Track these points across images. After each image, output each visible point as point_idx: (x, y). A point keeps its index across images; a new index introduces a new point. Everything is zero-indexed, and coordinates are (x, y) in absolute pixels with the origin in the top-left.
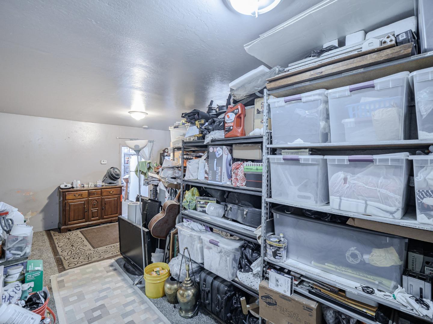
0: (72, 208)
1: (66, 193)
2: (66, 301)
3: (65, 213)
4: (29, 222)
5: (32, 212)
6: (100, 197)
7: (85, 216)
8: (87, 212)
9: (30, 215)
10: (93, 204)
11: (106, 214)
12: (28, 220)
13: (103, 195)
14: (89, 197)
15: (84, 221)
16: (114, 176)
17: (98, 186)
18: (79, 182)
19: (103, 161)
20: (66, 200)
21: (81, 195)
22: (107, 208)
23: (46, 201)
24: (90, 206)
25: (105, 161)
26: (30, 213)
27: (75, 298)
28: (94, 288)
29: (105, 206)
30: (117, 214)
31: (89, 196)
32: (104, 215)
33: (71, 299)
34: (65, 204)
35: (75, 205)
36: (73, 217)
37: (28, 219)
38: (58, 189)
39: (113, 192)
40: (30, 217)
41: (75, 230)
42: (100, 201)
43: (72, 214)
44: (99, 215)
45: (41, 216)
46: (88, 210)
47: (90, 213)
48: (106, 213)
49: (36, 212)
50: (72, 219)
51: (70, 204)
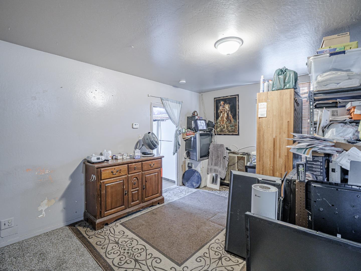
0: (109, 190)
1: (102, 169)
3: (100, 199)
4: (44, 216)
5: (49, 200)
6: (140, 173)
7: (125, 201)
8: (126, 195)
9: (46, 205)
10: (132, 183)
11: (147, 196)
12: (44, 213)
13: (144, 169)
14: (129, 174)
15: (124, 209)
16: (154, 144)
17: (136, 157)
18: (110, 152)
19: (135, 125)
20: (101, 180)
21: (119, 171)
22: (147, 187)
23: (67, 182)
24: (130, 187)
25: (137, 124)
26: (46, 201)
29: (146, 184)
30: (157, 194)
31: (128, 171)
32: (145, 197)
34: (100, 186)
35: (112, 187)
36: (110, 204)
37: (43, 211)
38: (84, 163)
39: (153, 165)
40: (46, 207)
41: (113, 223)
42: (141, 177)
43: (109, 200)
44: (140, 197)
45: (61, 205)
46: (128, 192)
47: (130, 196)
48: (147, 194)
49: (54, 199)
50: (109, 207)
51: (106, 185)
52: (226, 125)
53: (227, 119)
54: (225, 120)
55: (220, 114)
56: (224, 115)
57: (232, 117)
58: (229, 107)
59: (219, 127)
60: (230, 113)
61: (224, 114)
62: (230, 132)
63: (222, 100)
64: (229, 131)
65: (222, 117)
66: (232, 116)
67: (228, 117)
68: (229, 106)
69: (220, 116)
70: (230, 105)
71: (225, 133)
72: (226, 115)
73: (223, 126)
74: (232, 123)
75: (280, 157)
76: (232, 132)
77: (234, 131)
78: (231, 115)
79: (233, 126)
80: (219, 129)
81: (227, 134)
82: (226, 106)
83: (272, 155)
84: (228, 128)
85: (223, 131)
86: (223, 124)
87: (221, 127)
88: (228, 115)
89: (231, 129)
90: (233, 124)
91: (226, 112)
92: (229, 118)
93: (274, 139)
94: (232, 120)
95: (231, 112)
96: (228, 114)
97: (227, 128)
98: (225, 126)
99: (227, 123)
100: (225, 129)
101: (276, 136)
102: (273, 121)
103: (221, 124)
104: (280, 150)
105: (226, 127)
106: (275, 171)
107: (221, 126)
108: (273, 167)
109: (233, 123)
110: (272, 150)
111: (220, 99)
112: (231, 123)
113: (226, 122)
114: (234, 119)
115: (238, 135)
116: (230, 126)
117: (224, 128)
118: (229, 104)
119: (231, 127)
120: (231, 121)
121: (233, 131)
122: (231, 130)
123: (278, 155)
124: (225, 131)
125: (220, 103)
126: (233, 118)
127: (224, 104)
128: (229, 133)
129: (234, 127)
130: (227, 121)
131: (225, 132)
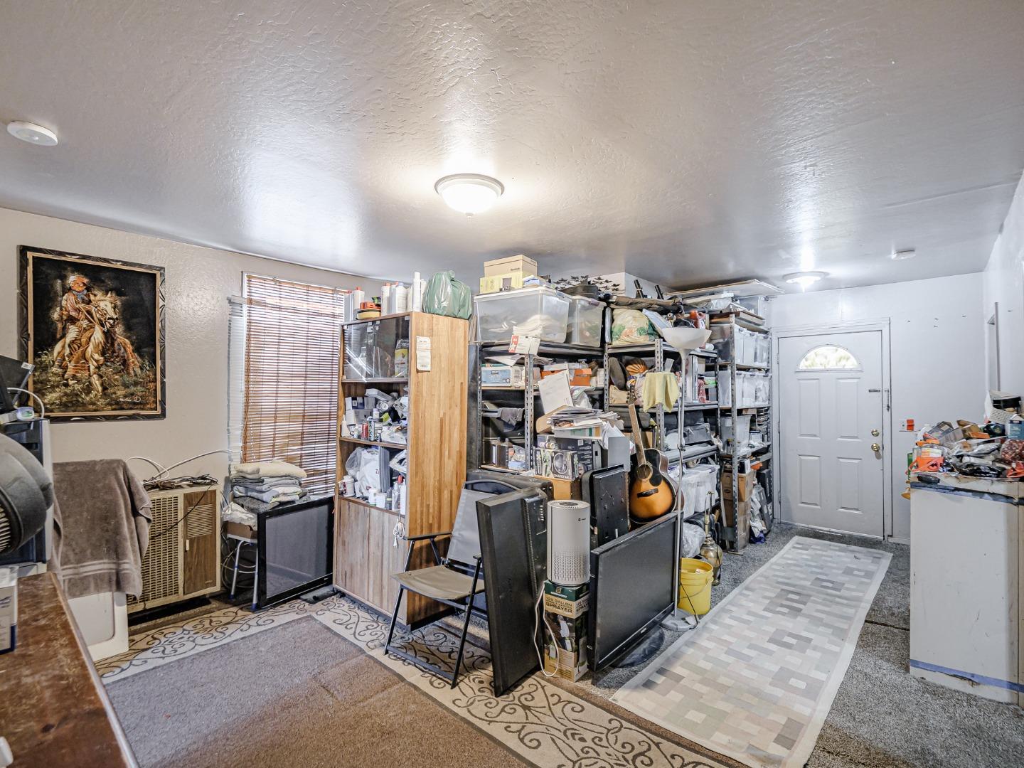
2: (812, 691)
27: (793, 682)
28: (747, 673)
33: (802, 685)
52: (101, 376)
53: (103, 354)
54: (96, 356)
55: (64, 329)
56: (88, 334)
57: (130, 348)
58: (115, 307)
59: (53, 387)
60: (119, 330)
61: (85, 330)
62: (122, 409)
63: (78, 268)
64: (117, 403)
65: (73, 342)
66: (132, 345)
67: (113, 345)
68: (118, 303)
69: (64, 336)
70: (123, 298)
71: (95, 410)
72: (98, 335)
73: (79, 381)
74: (132, 372)
75: (449, 457)
76: (131, 409)
77: (140, 403)
78: (127, 341)
79: (136, 384)
80: (54, 395)
81: (104, 416)
82: (97, 298)
83: (438, 456)
84: (110, 391)
85: (84, 404)
86: (83, 375)
87: (66, 385)
88: (113, 340)
89: (125, 396)
90: (136, 375)
91: (102, 325)
92: (114, 352)
93: (442, 421)
94: (134, 360)
95: (129, 328)
96: (109, 335)
97: (105, 389)
98: (96, 381)
99: (103, 369)
100: (92, 396)
101: (444, 414)
102: (440, 381)
103: (70, 373)
104: (449, 441)
105: (100, 389)
106: (442, 487)
107: (71, 382)
108: (440, 481)
109: (138, 371)
110: (438, 444)
111: (63, 258)
112: (129, 374)
113: (98, 368)
114: (141, 356)
115: (163, 415)
116: (119, 383)
117: (89, 389)
118: (119, 293)
119: (126, 386)
120: (125, 362)
121: (135, 404)
122: (128, 400)
123: (447, 453)
124: (93, 404)
125: (64, 278)
126: (137, 350)
127: (88, 289)
128: (113, 410)
129: (143, 389)
130: (106, 360)
131: (91, 407)
